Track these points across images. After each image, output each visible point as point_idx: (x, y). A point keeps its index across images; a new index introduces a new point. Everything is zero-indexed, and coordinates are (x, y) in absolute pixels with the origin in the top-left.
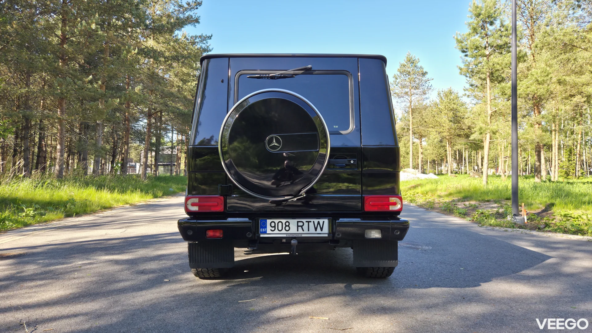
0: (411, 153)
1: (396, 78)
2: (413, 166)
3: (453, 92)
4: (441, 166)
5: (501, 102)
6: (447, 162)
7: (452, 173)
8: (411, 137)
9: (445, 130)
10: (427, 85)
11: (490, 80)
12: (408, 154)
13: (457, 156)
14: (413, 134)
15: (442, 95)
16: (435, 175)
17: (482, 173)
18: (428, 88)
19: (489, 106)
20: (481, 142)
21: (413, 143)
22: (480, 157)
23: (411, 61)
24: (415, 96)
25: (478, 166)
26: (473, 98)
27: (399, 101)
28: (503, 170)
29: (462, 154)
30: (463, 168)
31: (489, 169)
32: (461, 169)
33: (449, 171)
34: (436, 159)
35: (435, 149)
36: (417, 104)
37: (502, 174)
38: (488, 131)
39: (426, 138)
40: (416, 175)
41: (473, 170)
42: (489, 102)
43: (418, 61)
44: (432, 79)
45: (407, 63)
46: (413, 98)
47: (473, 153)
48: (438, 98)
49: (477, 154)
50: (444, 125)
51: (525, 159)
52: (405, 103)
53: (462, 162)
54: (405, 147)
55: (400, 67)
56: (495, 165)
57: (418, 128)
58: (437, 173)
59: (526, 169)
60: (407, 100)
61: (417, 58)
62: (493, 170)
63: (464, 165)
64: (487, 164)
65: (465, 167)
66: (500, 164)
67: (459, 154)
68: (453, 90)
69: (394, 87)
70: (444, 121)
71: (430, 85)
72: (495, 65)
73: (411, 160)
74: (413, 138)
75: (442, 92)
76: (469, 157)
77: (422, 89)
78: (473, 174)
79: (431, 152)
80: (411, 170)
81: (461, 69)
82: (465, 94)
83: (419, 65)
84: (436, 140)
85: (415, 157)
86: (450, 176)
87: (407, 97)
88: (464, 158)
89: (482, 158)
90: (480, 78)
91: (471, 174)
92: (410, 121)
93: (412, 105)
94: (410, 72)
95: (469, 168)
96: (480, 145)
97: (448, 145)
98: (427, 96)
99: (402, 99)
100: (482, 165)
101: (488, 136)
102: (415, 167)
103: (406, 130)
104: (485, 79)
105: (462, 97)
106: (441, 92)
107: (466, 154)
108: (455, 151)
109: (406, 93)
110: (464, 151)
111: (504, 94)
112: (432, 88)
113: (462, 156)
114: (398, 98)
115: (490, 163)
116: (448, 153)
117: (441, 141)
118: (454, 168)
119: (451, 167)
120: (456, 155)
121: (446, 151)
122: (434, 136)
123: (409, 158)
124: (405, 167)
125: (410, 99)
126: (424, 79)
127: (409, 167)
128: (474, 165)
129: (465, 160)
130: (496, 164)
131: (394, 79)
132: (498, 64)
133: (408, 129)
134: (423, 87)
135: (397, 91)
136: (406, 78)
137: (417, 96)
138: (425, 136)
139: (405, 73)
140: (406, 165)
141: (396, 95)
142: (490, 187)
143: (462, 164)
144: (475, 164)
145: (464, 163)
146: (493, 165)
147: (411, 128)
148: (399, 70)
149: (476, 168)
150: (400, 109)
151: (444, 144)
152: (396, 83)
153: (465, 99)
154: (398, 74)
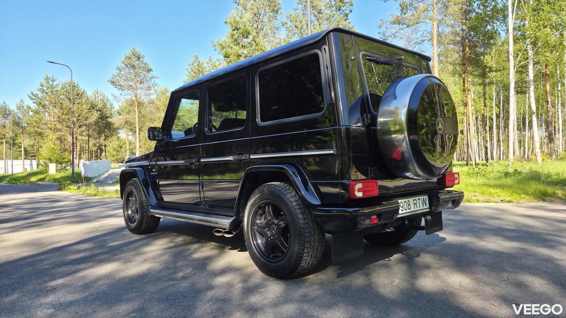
1: (120, 70)
10: (152, 82)
18: (153, 85)
23: (136, 56)
24: (140, 90)
43: (143, 57)
45: (132, 56)
52: (130, 96)
55: (125, 59)
60: (132, 93)
77: (147, 85)
83: (144, 61)
93: (138, 98)
94: (134, 66)
125: (135, 93)
126: (149, 75)
131: (118, 71)
136: (130, 71)
137: (142, 91)
139: (130, 66)
147: (137, 121)
148: (123, 62)
154: (122, 66)
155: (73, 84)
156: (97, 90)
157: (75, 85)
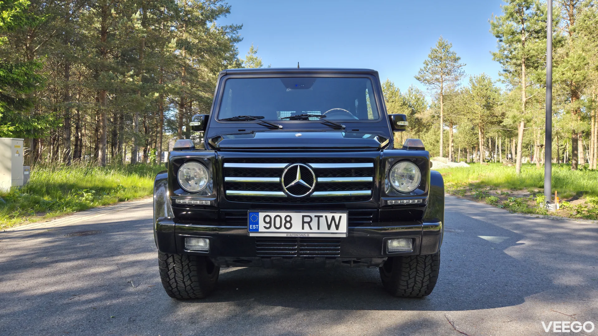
0: (441, 141)
1: (427, 64)
2: (443, 154)
3: (486, 78)
4: (473, 155)
5: (537, 89)
6: (479, 150)
7: (484, 161)
8: (441, 125)
9: (477, 117)
10: (459, 71)
11: (525, 66)
12: (438, 142)
13: (490, 144)
14: (443, 121)
15: (474, 81)
16: (466, 164)
17: (516, 160)
18: (460, 74)
19: (523, 93)
20: (515, 129)
21: (444, 131)
22: (514, 145)
23: (443, 46)
24: (446, 82)
25: (511, 154)
26: (508, 84)
27: (430, 88)
28: (538, 159)
29: (495, 141)
30: (495, 156)
31: (524, 157)
32: (494, 157)
33: (481, 159)
34: (467, 147)
35: (466, 136)
36: (448, 91)
37: (537, 162)
38: (523, 119)
39: (458, 125)
40: (446, 163)
41: (506, 158)
42: (524, 89)
43: (450, 46)
44: (465, 64)
45: (439, 48)
46: (444, 84)
47: (507, 140)
48: (470, 84)
49: (510, 142)
50: (476, 112)
51: (563, 147)
52: (436, 90)
53: (495, 150)
54: (435, 135)
55: (432, 53)
56: (530, 154)
57: (449, 116)
58: (468, 162)
59: (563, 157)
60: (438, 87)
61: (449, 43)
62: (528, 159)
63: (497, 153)
64: (521, 153)
65: (498, 155)
66: (535, 153)
67: (492, 141)
68: (486, 76)
69: (425, 73)
70: (476, 108)
71: (462, 70)
72: (531, 51)
73: (441, 148)
74: (444, 125)
75: (475, 78)
76: (502, 145)
77: (454, 75)
78: (506, 162)
79: (462, 139)
80: (441, 158)
81: (494, 55)
82: (500, 80)
83: (451, 50)
84: (468, 127)
85: (446, 146)
86: (482, 164)
87: (438, 83)
88: (497, 146)
89: (516, 146)
90: (515, 64)
91: (504, 162)
92: (440, 108)
93: (443, 91)
94: (441, 58)
95: (502, 157)
96: (513, 132)
97: (480, 133)
98: (458, 82)
99: (433, 85)
100: (516, 153)
101: (522, 124)
102: (445, 156)
103: (436, 118)
104: (520, 65)
105: (496, 83)
106: (473, 78)
107: (499, 142)
108: (488, 139)
109: (437, 80)
110: (497, 138)
111: (539, 80)
112: (465, 74)
113: (495, 143)
114: (428, 84)
115: (525, 151)
116: (480, 141)
117: (473, 129)
118: (486, 156)
119: (483, 155)
120: (489, 142)
121: (478, 139)
122: (465, 124)
123: (439, 147)
124: (435, 155)
125: (441, 86)
126: (456, 64)
127: (439, 156)
128: (507, 154)
129: (498, 148)
130: (531, 152)
131: (425, 65)
132: (534, 50)
133: (439, 117)
134: (456, 73)
135: (427, 78)
136: (437, 64)
137: (448, 83)
138: (456, 124)
139: (436, 59)
140: (436, 154)
141: (426, 82)
142: (524, 175)
143: (495, 152)
144: (509, 152)
145: (497, 151)
146: (527, 153)
147: (441, 115)
148: (430, 56)
149: (510, 156)
150: (431, 96)
151: (476, 131)
152: (427, 69)
153: (498, 85)
154: (429, 60)
155: (389, 83)
156: (412, 86)
157: (391, 84)
